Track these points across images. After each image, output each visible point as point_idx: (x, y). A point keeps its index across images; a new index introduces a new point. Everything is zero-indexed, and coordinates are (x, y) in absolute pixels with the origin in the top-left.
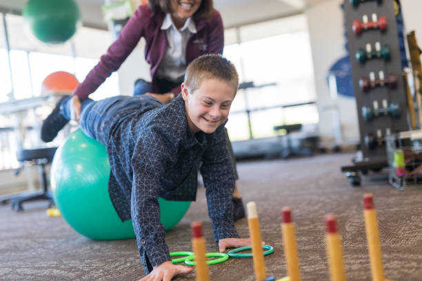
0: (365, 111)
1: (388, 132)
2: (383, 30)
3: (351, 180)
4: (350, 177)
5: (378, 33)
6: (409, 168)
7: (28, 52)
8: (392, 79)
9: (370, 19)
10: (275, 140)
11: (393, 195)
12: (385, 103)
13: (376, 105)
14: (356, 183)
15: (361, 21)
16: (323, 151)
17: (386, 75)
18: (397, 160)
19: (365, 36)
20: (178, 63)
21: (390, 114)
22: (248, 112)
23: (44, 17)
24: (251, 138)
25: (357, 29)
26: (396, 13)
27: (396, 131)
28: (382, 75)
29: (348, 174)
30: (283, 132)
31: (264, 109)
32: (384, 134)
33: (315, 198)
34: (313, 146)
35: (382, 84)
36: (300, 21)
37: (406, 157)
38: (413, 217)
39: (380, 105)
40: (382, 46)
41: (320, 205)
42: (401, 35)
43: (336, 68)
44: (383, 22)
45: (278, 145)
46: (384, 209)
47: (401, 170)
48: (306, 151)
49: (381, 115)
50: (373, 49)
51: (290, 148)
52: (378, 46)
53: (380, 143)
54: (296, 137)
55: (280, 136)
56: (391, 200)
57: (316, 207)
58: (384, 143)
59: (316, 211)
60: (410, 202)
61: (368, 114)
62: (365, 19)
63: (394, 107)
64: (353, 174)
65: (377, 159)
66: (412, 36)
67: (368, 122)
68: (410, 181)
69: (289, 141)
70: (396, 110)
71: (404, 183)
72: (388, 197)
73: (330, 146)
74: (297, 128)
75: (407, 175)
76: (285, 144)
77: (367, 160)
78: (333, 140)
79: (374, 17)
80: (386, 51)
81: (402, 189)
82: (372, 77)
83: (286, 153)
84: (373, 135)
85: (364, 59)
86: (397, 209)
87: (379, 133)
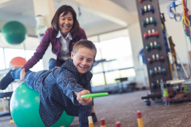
0: (151, 72)
1: (162, 81)
2: (157, 36)
3: (146, 103)
4: (146, 101)
5: (155, 38)
6: (170, 97)
7: (4, 49)
8: (162, 58)
9: (151, 32)
10: (116, 85)
11: (164, 109)
12: (159, 68)
13: (156, 69)
14: (149, 104)
15: (147, 33)
16: (138, 89)
17: (160, 56)
18: (165, 93)
19: (150, 39)
20: (66, 53)
21: (162, 73)
22: (104, 72)
23: (10, 33)
24: (106, 84)
25: (146, 36)
26: (163, 29)
27: (165, 81)
28: (157, 56)
29: (145, 100)
30: (119, 81)
31: (112, 71)
32: (160, 82)
33: (130, 111)
34: (133, 87)
35: (158, 60)
36: (126, 32)
37: (169, 92)
38: (169, 119)
39: (158, 69)
40: (157, 43)
41: (131, 115)
42: (165, 38)
43: (142, 52)
44: (157, 33)
45: (117, 87)
46: (157, 116)
47: (167, 98)
48: (130, 90)
49: (158, 73)
50: (153, 44)
51: (123, 88)
52: (155, 44)
53: (158, 86)
54: (125, 83)
55: (118, 83)
56: (162, 112)
57: (129, 116)
58: (160, 86)
59: (128, 118)
60: (170, 112)
61: (152, 73)
62: (149, 32)
63: (164, 70)
64: (147, 100)
65: (157, 93)
66: (170, 38)
67: (152, 77)
68: (171, 103)
69: (122, 85)
70: (164, 71)
71: (169, 104)
72: (161, 110)
73: (140, 87)
74: (126, 79)
75: (170, 100)
76: (120, 87)
77: (153, 93)
78: (142, 84)
79: (153, 31)
80: (159, 45)
81: (168, 106)
82: (153, 57)
83: (121, 91)
84: (155, 82)
85: (150, 49)
86: (163, 116)
87: (158, 82)
